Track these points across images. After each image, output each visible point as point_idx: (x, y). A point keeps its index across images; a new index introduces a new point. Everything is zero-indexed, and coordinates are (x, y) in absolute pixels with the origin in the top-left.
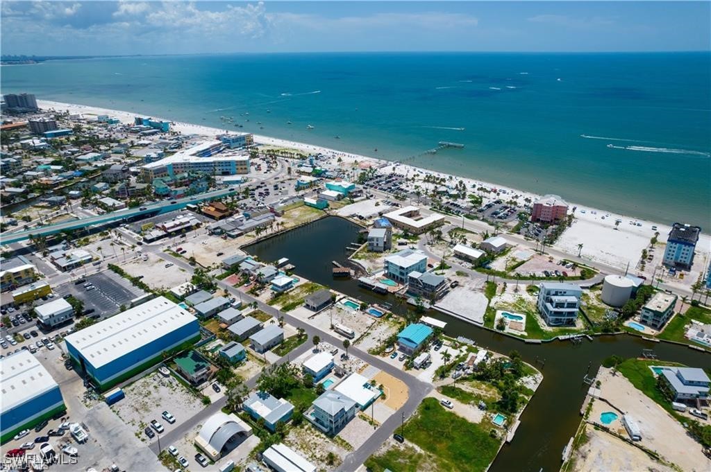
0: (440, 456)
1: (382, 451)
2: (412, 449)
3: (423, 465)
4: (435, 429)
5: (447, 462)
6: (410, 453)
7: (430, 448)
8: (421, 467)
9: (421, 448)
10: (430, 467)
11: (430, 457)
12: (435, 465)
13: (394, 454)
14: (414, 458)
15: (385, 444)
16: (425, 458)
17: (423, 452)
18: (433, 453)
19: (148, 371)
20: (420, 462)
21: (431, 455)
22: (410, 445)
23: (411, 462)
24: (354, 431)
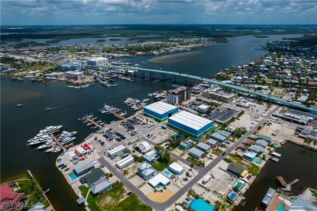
0: (116, 207)
1: (125, 188)
2: (123, 198)
3: (113, 200)
4: (130, 207)
5: (112, 209)
6: (121, 197)
7: (121, 204)
8: (113, 199)
9: (122, 201)
10: (111, 202)
11: (117, 203)
12: (112, 204)
13: (123, 191)
14: (118, 197)
15: (128, 189)
16: (116, 201)
17: (120, 201)
18: (118, 205)
19: (176, 131)
20: (115, 199)
21: (117, 204)
22: (125, 198)
23: (117, 196)
24: (137, 180)
